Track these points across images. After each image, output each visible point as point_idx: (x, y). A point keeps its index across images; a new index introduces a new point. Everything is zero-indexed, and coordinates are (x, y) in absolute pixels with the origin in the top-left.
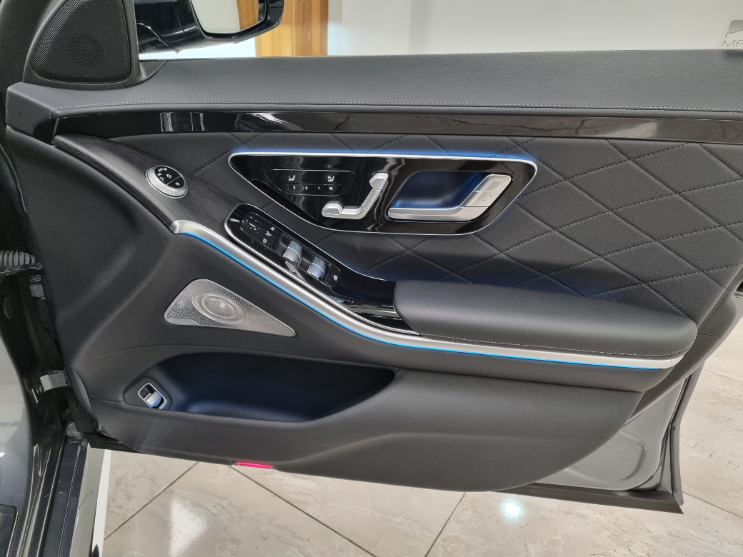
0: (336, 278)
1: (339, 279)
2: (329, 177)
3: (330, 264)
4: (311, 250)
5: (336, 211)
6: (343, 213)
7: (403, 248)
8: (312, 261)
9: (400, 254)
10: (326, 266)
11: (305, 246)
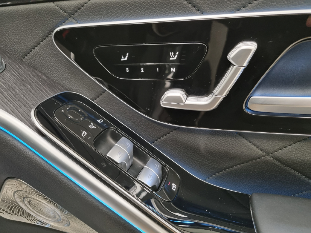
0: (174, 186)
1: (178, 189)
2: (171, 54)
3: (168, 168)
4: (145, 149)
5: (179, 100)
6: (187, 102)
7: (260, 152)
8: (145, 162)
9: (255, 159)
10: (163, 169)
11: (138, 144)
